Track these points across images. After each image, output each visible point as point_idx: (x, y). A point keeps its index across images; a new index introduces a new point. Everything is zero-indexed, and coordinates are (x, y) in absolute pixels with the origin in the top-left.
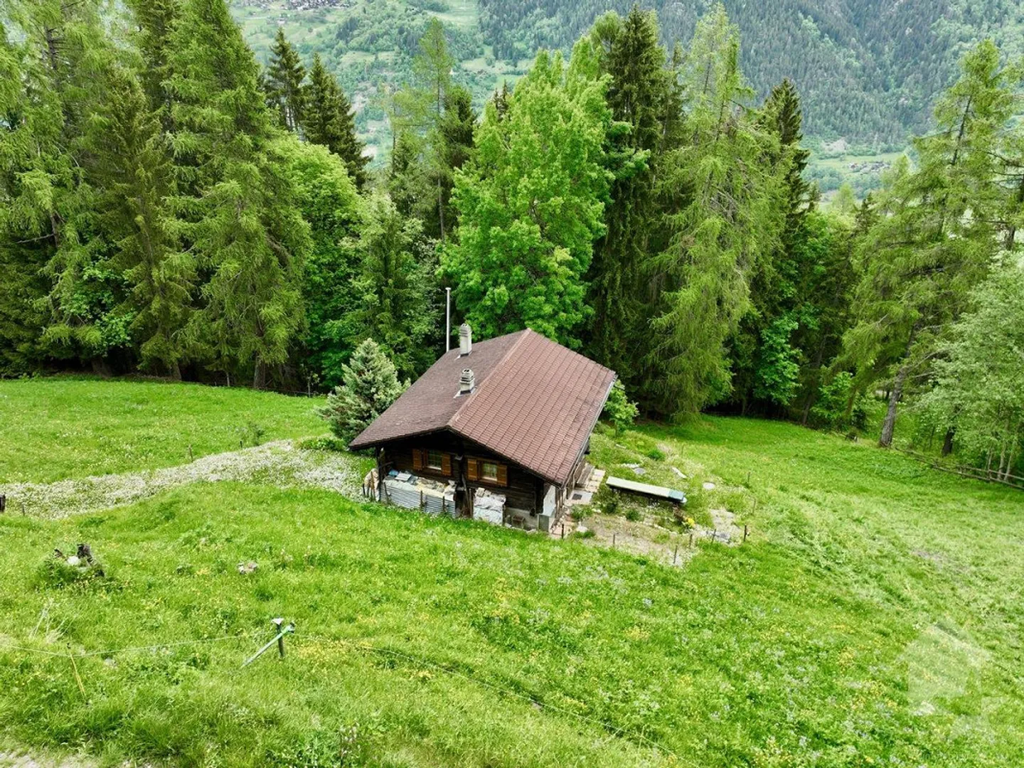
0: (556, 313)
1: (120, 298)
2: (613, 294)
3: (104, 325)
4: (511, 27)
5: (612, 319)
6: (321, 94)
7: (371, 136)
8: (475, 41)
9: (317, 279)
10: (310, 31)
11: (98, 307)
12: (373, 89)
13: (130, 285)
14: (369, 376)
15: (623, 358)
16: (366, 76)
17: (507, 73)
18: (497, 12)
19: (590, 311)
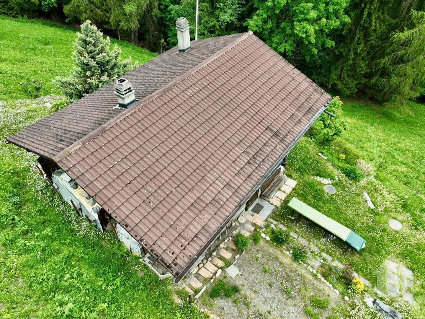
0: (319, 19)
2: (370, 8)
5: (364, 28)
15: (363, 58)
19: (347, 19)
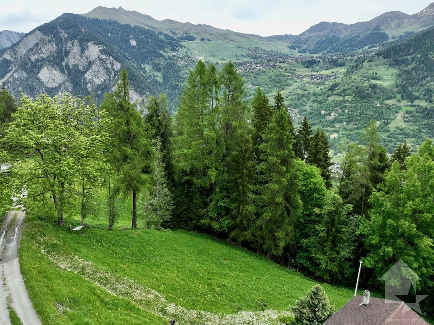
1: (227, 213)
3: (220, 223)
4: (413, 86)
6: (317, 143)
7: (336, 129)
8: (392, 92)
9: (301, 220)
10: (318, 88)
11: (220, 215)
12: (340, 111)
13: (232, 211)
14: (316, 302)
16: (338, 105)
17: (408, 106)
18: (406, 80)
